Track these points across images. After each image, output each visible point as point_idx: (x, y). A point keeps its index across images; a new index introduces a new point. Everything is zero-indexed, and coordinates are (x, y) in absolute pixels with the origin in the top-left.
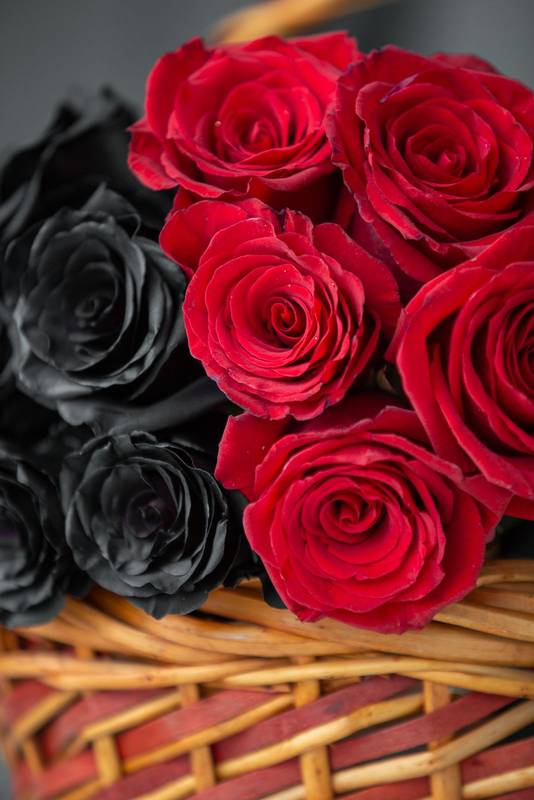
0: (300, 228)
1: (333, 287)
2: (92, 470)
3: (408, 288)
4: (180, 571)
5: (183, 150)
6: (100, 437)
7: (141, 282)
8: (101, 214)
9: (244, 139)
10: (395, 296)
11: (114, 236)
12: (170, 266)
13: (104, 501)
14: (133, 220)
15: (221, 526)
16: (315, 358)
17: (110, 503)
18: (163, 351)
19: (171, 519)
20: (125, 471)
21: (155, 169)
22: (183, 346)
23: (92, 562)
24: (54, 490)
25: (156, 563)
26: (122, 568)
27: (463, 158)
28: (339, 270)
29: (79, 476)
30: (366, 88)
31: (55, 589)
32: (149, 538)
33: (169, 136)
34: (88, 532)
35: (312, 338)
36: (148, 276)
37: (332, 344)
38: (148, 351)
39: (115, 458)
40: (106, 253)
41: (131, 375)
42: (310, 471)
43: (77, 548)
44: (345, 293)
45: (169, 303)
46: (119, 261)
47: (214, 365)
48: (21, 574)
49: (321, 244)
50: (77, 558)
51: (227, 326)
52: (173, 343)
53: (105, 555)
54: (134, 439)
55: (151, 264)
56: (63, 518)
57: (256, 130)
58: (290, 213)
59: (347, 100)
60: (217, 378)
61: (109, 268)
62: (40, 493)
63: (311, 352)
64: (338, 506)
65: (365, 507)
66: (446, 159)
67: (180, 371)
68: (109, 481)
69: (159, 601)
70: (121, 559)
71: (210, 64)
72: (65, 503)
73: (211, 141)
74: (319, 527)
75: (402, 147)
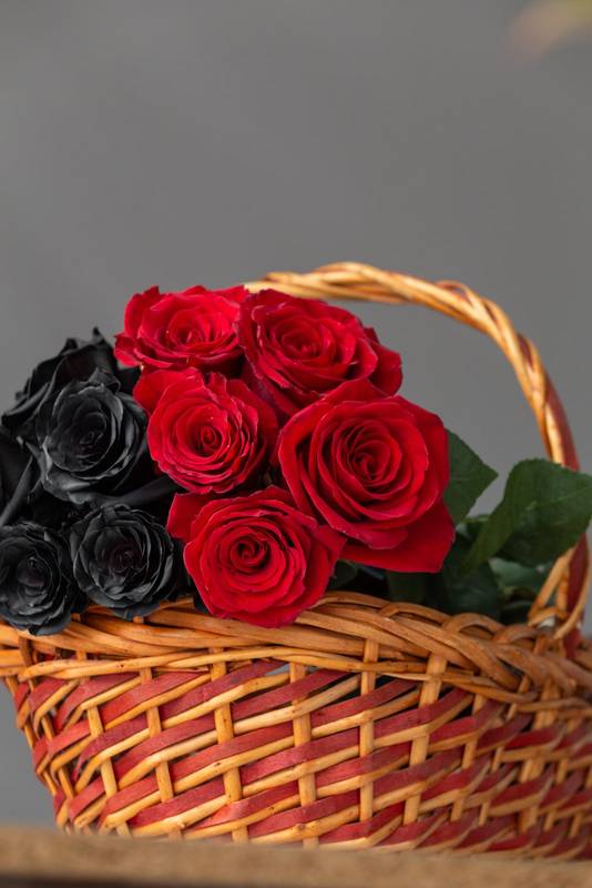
0: (220, 381)
1: (239, 415)
2: (89, 533)
3: (283, 419)
4: (144, 590)
5: (147, 344)
6: (95, 511)
7: (120, 419)
8: (96, 382)
9: (184, 341)
10: (275, 425)
11: (104, 394)
12: (138, 409)
13: (96, 552)
14: (117, 384)
15: (169, 558)
16: (227, 459)
17: (100, 554)
18: (134, 458)
19: (138, 559)
20: (110, 532)
21: (130, 356)
22: (146, 455)
23: (89, 588)
24: (66, 547)
25: (128, 587)
26: (108, 590)
27: (315, 350)
28: (243, 405)
29: (82, 538)
30: (258, 307)
31: (66, 608)
32: (123, 574)
33: (139, 337)
34: (86, 571)
35: (227, 447)
36: (124, 415)
37: (238, 450)
38: (125, 457)
39: (104, 524)
40: (100, 406)
41: (115, 472)
42: (226, 522)
43: (80, 579)
44: (247, 420)
45: (138, 431)
46: (107, 410)
47: (166, 464)
48: (44, 603)
49: (231, 391)
50: (80, 585)
51: (175, 442)
52: (140, 453)
53: (97, 584)
54: (116, 510)
55: (127, 410)
56: (72, 564)
57: (190, 336)
58: (213, 374)
59: (246, 314)
60: (168, 472)
61: (101, 415)
62: (59, 548)
63: (225, 456)
64: (241, 548)
65: (257, 548)
66: (305, 349)
67: (145, 470)
68: (100, 537)
69: (129, 610)
70: (107, 586)
71: (163, 301)
72: (72, 555)
73: (163, 339)
74: (229, 562)
75: (279, 339)
